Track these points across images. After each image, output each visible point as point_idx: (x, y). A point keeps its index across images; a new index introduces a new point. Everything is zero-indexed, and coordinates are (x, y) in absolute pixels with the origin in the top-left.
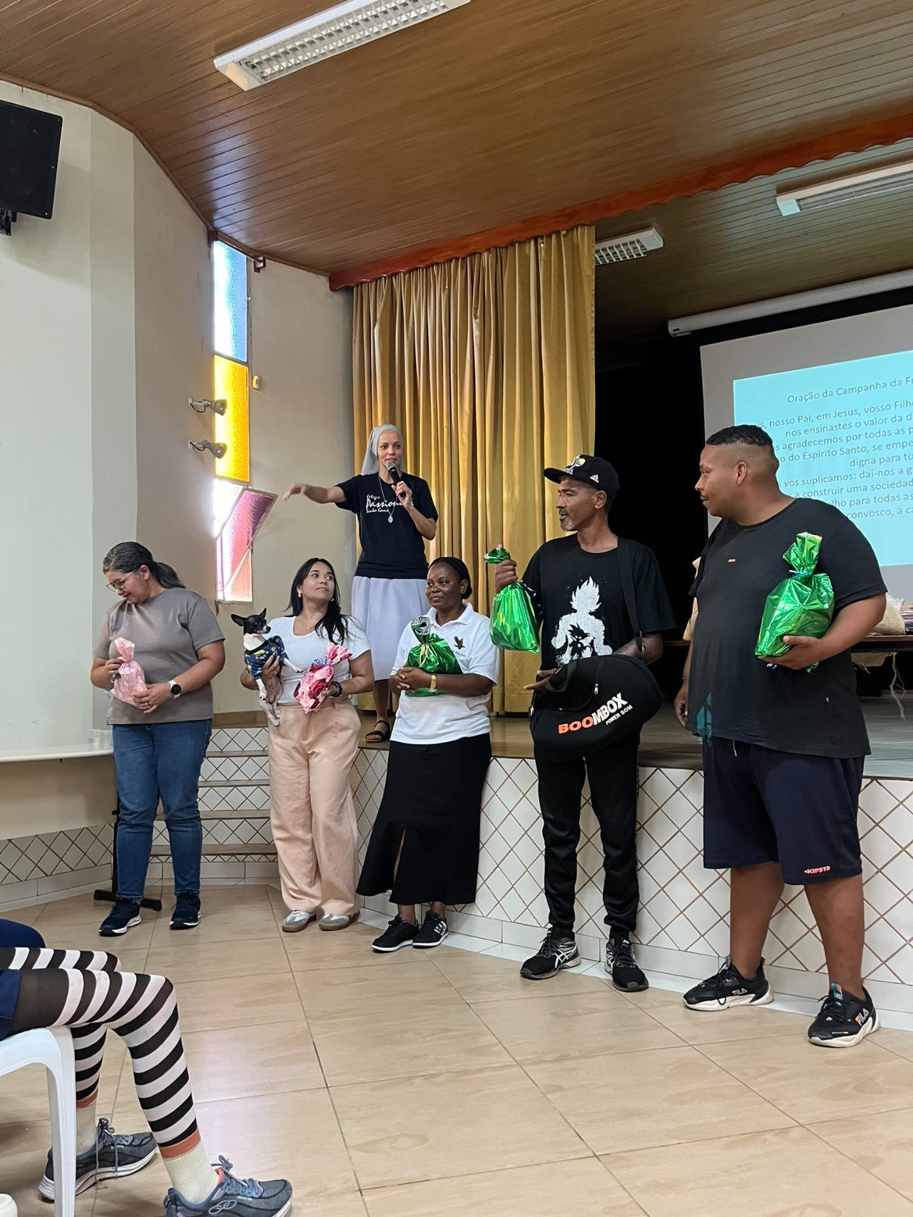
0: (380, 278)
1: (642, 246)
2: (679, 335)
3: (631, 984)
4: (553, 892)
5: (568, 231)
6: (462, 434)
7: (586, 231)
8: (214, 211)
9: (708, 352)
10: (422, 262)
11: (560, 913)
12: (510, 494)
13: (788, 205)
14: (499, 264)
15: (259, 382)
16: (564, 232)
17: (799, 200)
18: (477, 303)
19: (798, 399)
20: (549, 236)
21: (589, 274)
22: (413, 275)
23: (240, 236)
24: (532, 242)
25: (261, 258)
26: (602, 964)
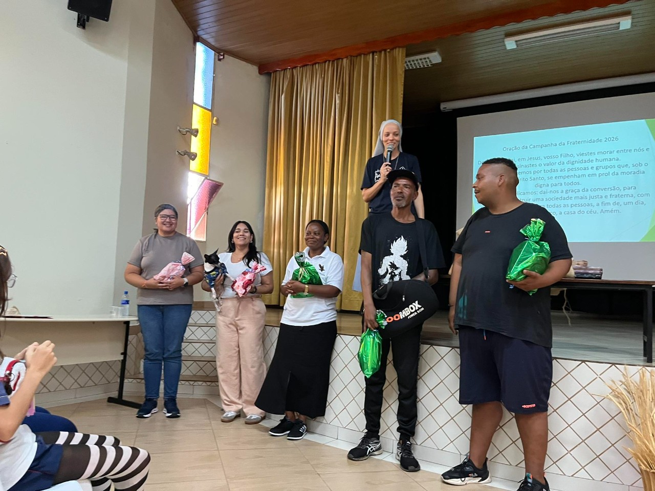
0: (287, 69)
1: (430, 61)
2: (446, 111)
3: (410, 468)
4: (369, 411)
5: (391, 50)
6: (326, 156)
7: (401, 51)
8: (198, 25)
9: (461, 121)
10: (310, 61)
11: (372, 423)
12: (351, 190)
13: (510, 44)
14: (352, 65)
15: (217, 121)
16: (388, 50)
17: (516, 41)
18: (339, 86)
19: (508, 149)
20: (380, 52)
21: (401, 74)
22: (305, 68)
23: (211, 41)
24: (371, 55)
25: (222, 54)
26: (394, 455)
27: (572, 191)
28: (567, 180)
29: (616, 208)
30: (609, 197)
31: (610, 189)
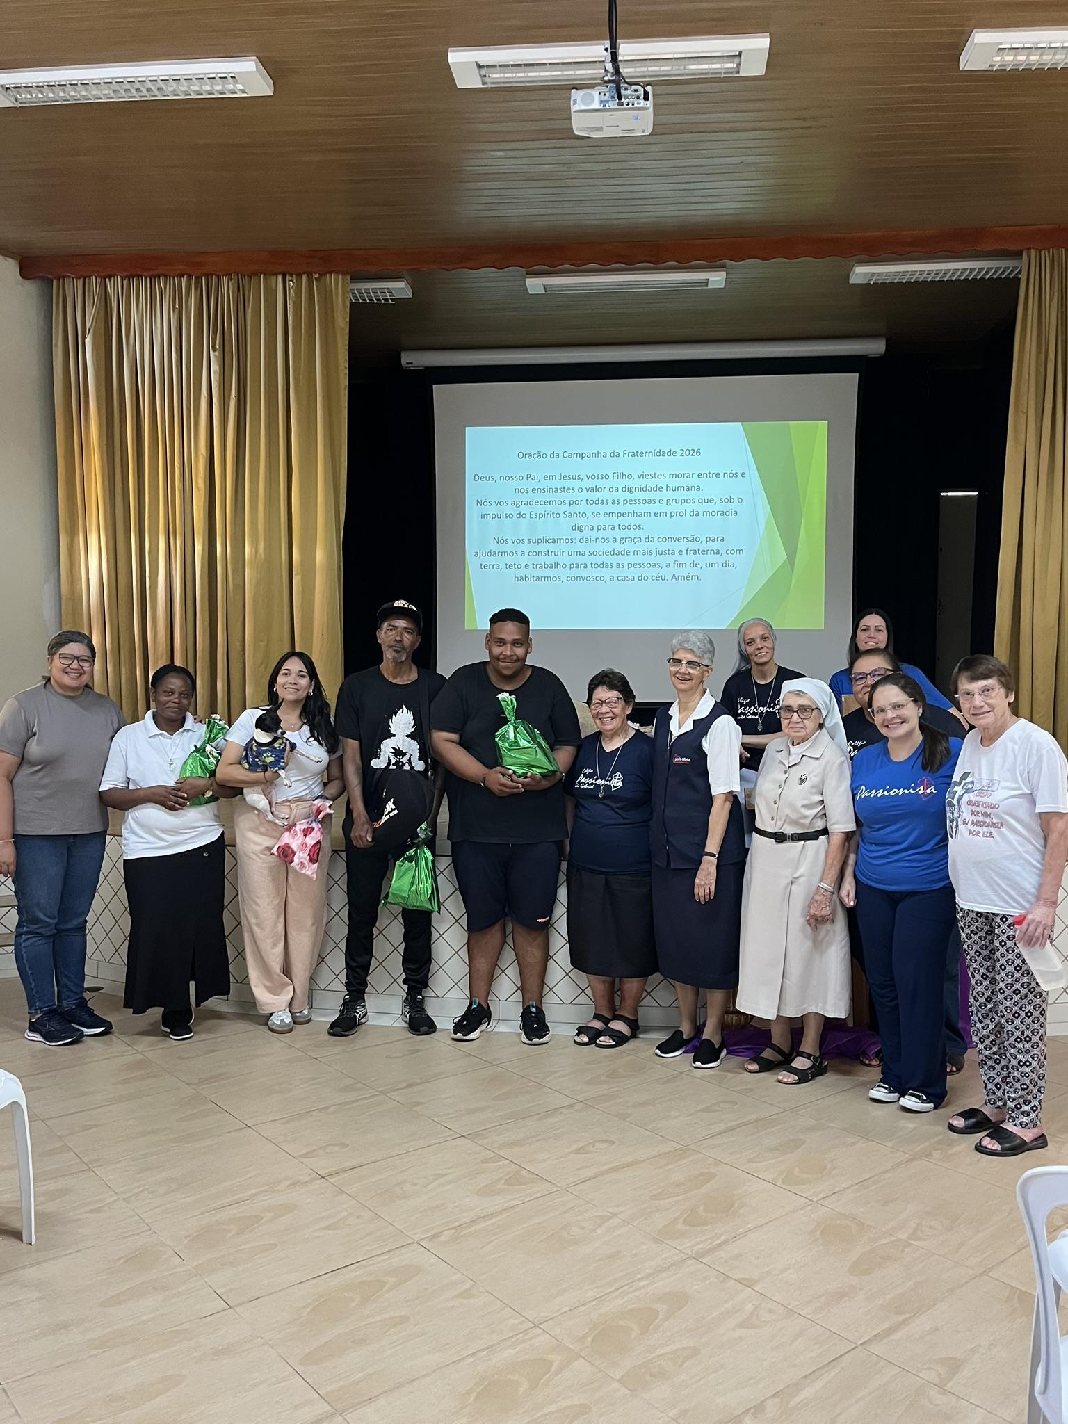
0: (89, 276)
1: (391, 294)
2: (411, 368)
5: (321, 275)
6: (196, 476)
7: (339, 278)
9: (441, 392)
10: (146, 269)
12: (254, 550)
13: (535, 286)
14: (241, 291)
16: (317, 276)
17: (545, 284)
18: (215, 333)
19: (527, 456)
20: (299, 275)
21: (343, 326)
22: (135, 282)
24: (280, 278)
27: (631, 540)
28: (622, 521)
29: (693, 571)
30: (685, 552)
31: (685, 539)
